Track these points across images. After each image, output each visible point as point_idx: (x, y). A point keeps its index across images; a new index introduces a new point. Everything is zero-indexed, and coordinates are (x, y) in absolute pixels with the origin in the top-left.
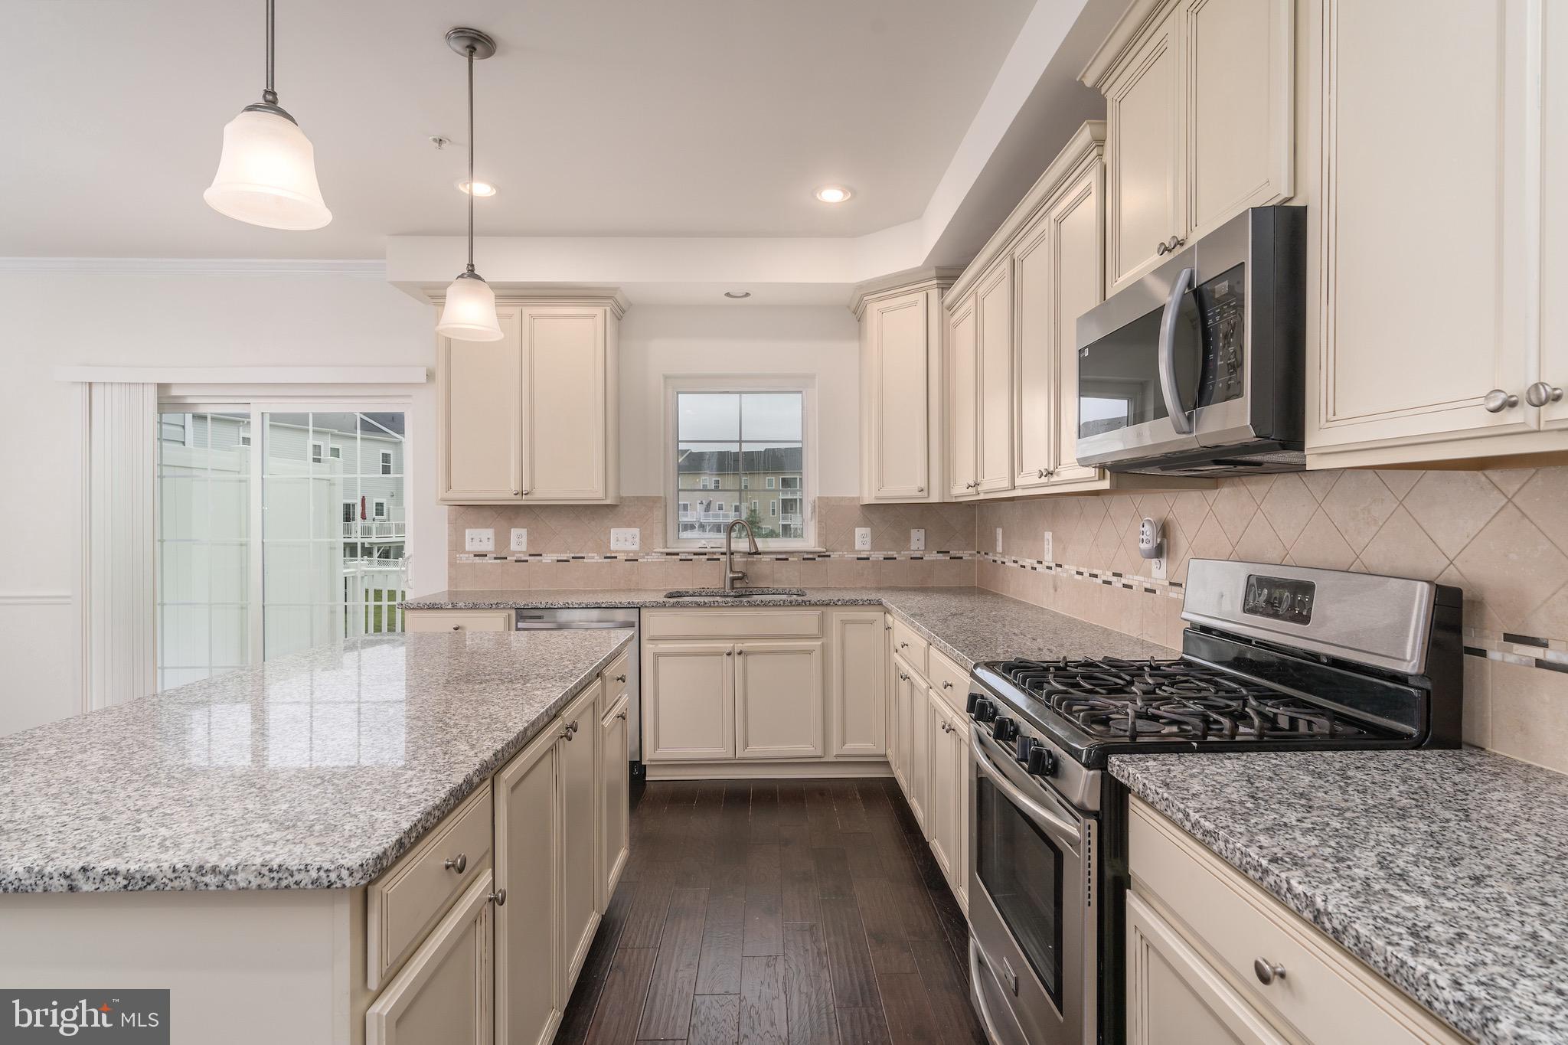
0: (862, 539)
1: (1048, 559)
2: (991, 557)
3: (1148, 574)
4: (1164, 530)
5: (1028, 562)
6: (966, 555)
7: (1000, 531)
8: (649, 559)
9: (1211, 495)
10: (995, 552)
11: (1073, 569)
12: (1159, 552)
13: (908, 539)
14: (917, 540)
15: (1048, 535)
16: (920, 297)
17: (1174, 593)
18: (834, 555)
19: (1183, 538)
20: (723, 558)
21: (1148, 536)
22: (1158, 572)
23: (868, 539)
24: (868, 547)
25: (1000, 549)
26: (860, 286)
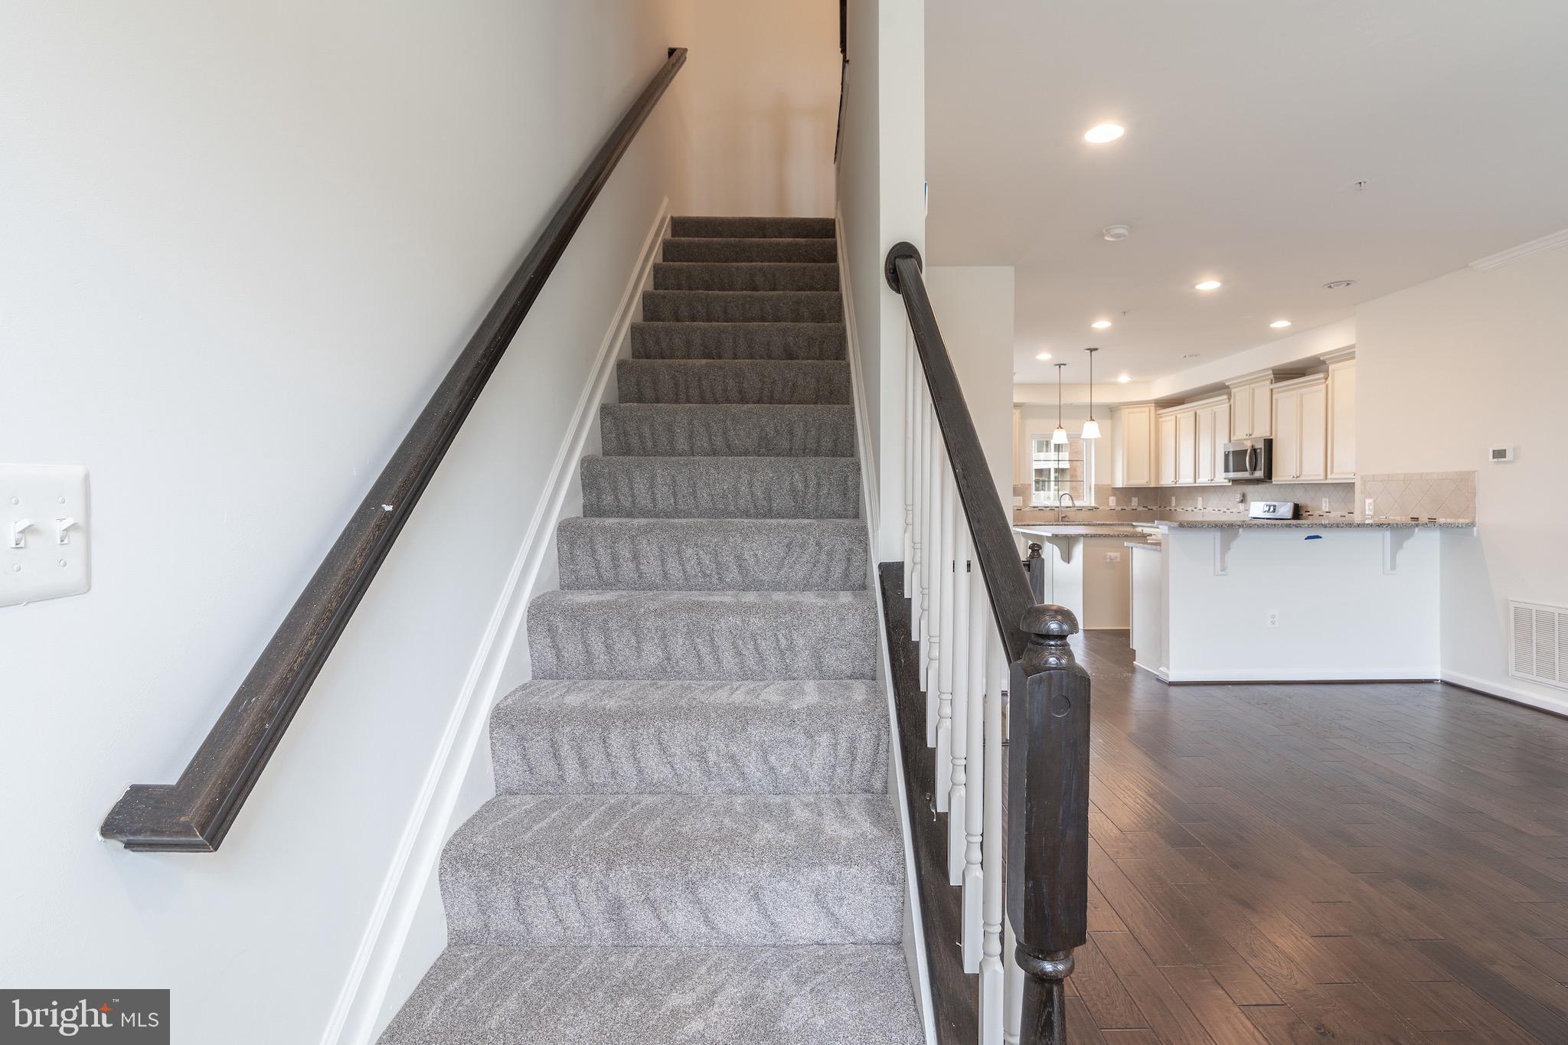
0: (1112, 501)
1: (1200, 506)
2: (1168, 508)
3: (1238, 508)
4: (1244, 496)
5: (1189, 509)
6: (1154, 508)
7: (1174, 498)
8: (1026, 509)
9: (1256, 486)
10: (1171, 506)
11: (1211, 509)
12: (1242, 501)
13: (1131, 502)
14: (1135, 501)
15: (1200, 499)
16: (1147, 409)
17: (1246, 512)
18: (1101, 508)
19: (1249, 497)
20: (1056, 509)
21: (1239, 497)
22: (1242, 506)
23: (1115, 502)
24: (1114, 504)
25: (1173, 504)
26: (1120, 403)
